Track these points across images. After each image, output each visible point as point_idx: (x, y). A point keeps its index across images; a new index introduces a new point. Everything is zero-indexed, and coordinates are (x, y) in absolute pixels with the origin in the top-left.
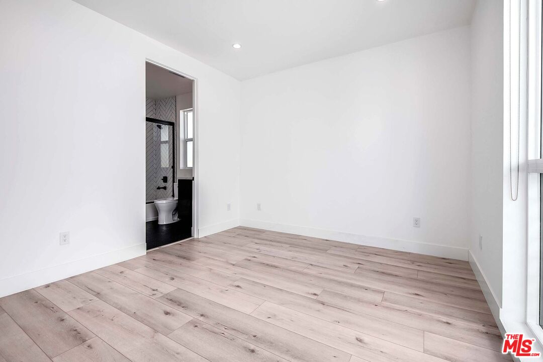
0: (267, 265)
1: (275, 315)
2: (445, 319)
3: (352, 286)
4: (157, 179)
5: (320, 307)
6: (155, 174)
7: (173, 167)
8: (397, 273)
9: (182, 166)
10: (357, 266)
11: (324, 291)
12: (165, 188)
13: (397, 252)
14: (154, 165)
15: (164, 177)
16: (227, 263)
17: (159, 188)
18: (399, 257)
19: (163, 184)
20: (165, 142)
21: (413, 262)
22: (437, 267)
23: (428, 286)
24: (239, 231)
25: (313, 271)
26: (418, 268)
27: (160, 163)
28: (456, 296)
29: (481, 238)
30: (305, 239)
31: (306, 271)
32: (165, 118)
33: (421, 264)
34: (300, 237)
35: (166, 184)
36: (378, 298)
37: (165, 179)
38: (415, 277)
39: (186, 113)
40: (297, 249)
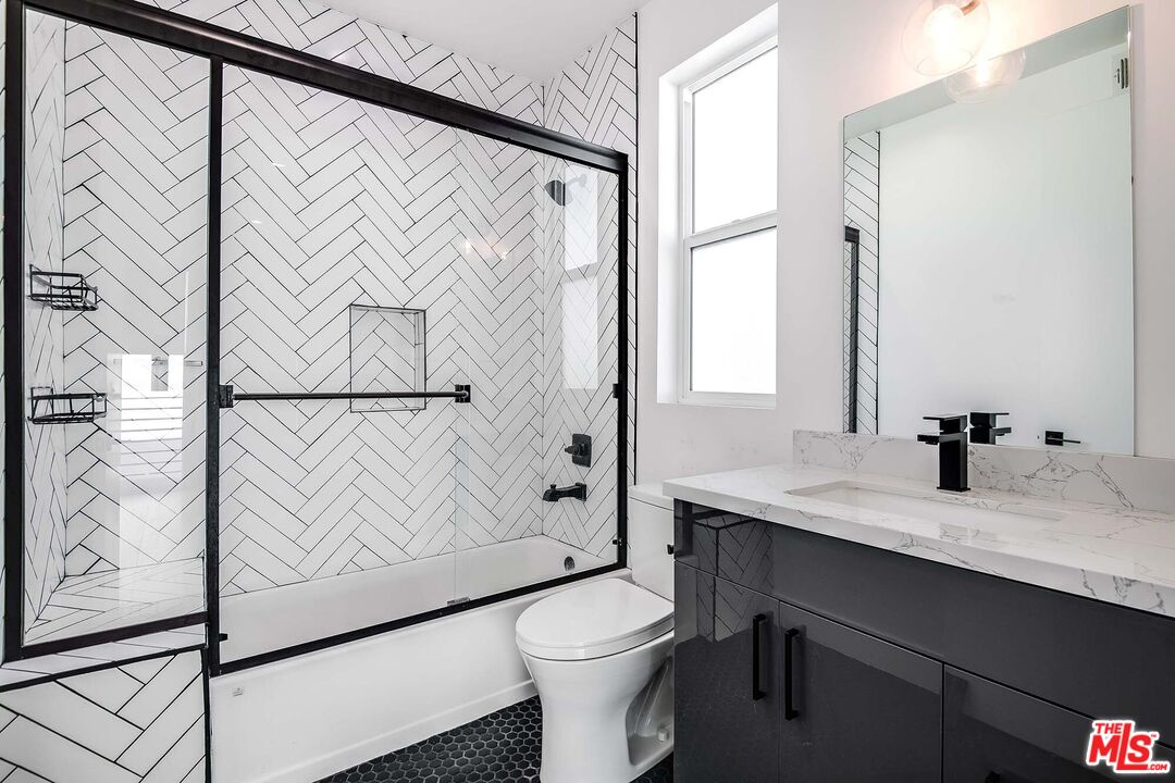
4: (547, 441)
6: (537, 422)
7: (620, 391)
9: (664, 387)
12: (579, 492)
14: (537, 380)
15: (576, 438)
17: (553, 495)
19: (569, 475)
20: (584, 273)
27: (559, 370)
32: (580, 124)
35: (584, 469)
37: (581, 450)
39: (687, 96)
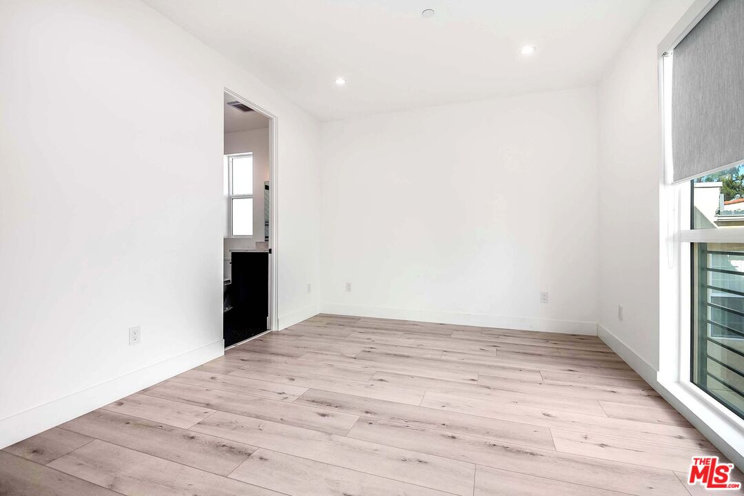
0: (395, 355)
1: (448, 404)
2: (610, 389)
3: (504, 368)
5: (487, 391)
8: (540, 353)
10: (495, 349)
11: (479, 376)
13: (524, 332)
16: (343, 356)
18: (529, 336)
21: (547, 341)
22: (572, 344)
23: (576, 362)
24: (326, 320)
25: (454, 358)
26: (555, 346)
28: (606, 368)
29: (620, 309)
30: (415, 324)
31: (444, 358)
33: (556, 342)
34: (407, 323)
36: (538, 377)
38: (558, 354)
39: (231, 159)
40: (415, 336)
